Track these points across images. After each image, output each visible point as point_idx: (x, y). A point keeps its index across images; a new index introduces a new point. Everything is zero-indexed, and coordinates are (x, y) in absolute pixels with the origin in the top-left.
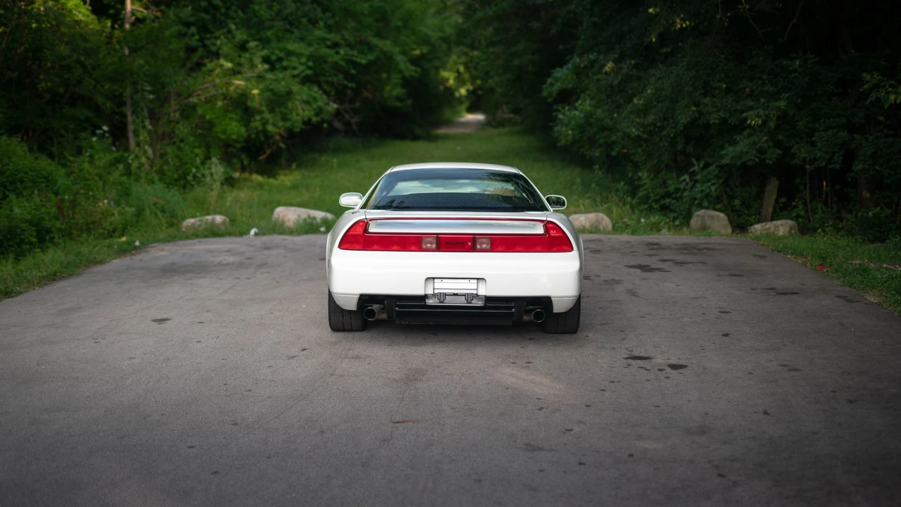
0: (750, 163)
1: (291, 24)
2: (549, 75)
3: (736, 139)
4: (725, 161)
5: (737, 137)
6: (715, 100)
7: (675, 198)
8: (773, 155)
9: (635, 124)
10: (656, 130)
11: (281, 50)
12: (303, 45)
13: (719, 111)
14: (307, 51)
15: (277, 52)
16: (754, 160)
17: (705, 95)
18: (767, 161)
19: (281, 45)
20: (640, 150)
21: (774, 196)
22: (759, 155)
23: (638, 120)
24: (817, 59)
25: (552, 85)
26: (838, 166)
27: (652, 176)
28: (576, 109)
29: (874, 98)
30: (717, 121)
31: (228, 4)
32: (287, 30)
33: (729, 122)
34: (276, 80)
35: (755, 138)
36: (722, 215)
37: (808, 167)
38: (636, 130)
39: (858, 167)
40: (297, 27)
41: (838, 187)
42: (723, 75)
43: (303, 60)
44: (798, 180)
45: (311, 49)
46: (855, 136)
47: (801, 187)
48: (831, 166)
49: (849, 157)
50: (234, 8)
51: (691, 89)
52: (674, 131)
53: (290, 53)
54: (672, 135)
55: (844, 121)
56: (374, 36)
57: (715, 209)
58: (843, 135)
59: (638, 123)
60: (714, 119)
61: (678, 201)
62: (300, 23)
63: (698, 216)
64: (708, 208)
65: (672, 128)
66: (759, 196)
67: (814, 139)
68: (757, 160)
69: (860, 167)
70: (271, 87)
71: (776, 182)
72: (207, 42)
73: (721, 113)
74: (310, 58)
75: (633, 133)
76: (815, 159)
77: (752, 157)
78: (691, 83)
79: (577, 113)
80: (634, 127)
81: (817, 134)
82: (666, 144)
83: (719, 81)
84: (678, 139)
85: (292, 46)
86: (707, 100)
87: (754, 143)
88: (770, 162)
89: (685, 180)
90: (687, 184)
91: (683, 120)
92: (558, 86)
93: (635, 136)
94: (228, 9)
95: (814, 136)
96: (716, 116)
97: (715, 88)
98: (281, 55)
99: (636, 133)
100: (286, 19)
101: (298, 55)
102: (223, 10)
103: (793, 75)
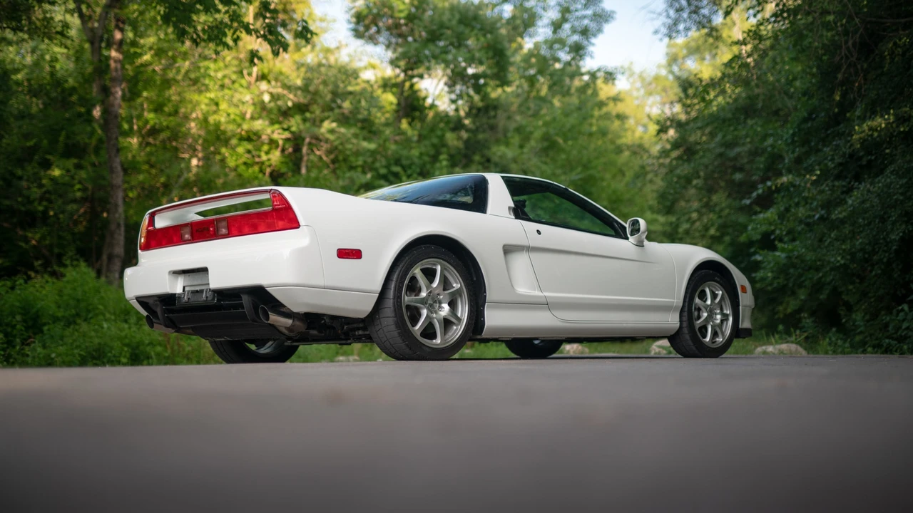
7: (896, 339)
9: (841, 252)
20: (851, 287)
23: (843, 247)
27: (867, 317)
38: (842, 259)
51: (901, 198)
52: (887, 254)
54: (885, 260)
59: (844, 250)
61: (899, 342)
65: (885, 251)
75: (838, 261)
80: (840, 254)
82: (879, 272)
84: (894, 265)
89: (902, 310)
90: (906, 314)
91: (896, 237)
93: (841, 265)
99: (842, 262)
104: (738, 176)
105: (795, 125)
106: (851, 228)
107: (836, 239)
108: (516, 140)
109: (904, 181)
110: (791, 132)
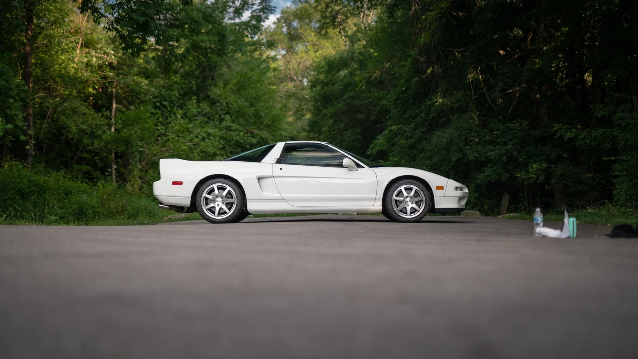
0: (493, 181)
1: (209, 118)
2: (371, 143)
3: (484, 169)
4: (478, 181)
5: (485, 169)
6: (471, 147)
8: (505, 177)
10: (438, 167)
11: (204, 133)
12: (217, 130)
13: (474, 153)
14: (219, 133)
15: (202, 133)
16: (495, 179)
17: (466, 144)
18: (503, 180)
19: (204, 130)
21: (507, 204)
22: (498, 177)
24: (528, 122)
25: (372, 148)
26: (542, 181)
28: (389, 160)
29: (559, 135)
30: (473, 158)
31: (172, 105)
32: (207, 122)
33: (480, 159)
34: (207, 146)
35: (495, 167)
36: (478, 212)
37: (526, 182)
39: (553, 181)
40: (213, 120)
41: (543, 199)
42: (475, 133)
43: (218, 139)
44: (520, 196)
45: (223, 132)
46: (552, 165)
47: (523, 200)
48: (539, 182)
49: (548, 177)
50: (176, 107)
51: (458, 141)
53: (209, 135)
54: (447, 169)
55: (545, 157)
56: (256, 129)
57: (473, 210)
58: (545, 165)
60: (471, 157)
62: (214, 117)
63: (465, 213)
64: (470, 210)
65: (447, 165)
66: (499, 204)
67: (528, 168)
68: (497, 179)
69: (555, 181)
70: (204, 150)
71: (508, 196)
72: (159, 128)
73: (475, 154)
74: (222, 137)
76: (530, 178)
77: (494, 178)
78: (457, 137)
79: (389, 162)
81: (530, 165)
83: (473, 136)
84: (451, 172)
85: (211, 131)
86: (467, 147)
87: (495, 170)
88: (504, 181)
91: (454, 159)
92: (377, 148)
94: (172, 108)
95: (528, 166)
96: (473, 156)
97: (471, 141)
98: (204, 135)
100: (205, 115)
101: (214, 136)
102: (169, 108)
103: (515, 131)
104: (360, 116)
105: (397, 94)
106: (430, 153)
107: (423, 158)
108: (221, 84)
109: (459, 132)
110: (395, 98)
